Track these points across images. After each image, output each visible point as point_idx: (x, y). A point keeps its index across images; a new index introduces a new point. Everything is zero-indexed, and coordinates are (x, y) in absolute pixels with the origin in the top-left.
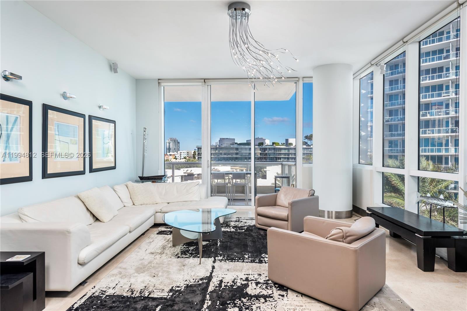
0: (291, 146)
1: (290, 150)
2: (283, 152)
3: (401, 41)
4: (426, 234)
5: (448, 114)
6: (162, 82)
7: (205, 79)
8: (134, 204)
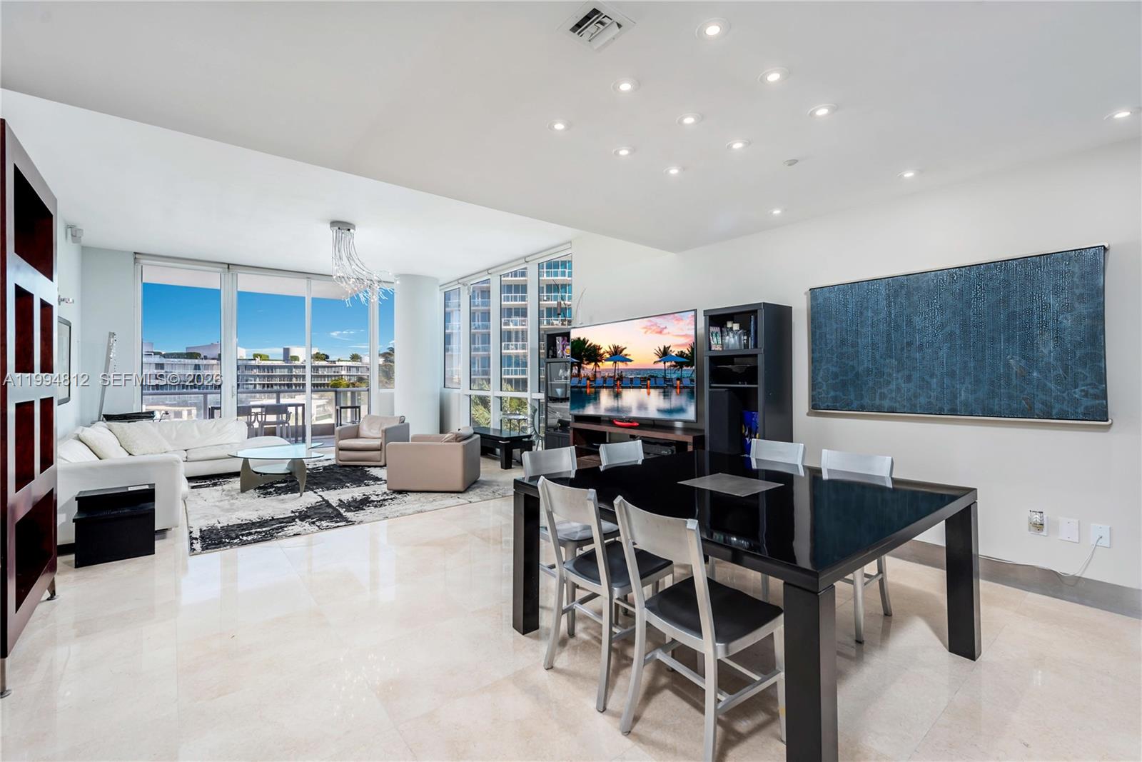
0: (296, 362)
1: (294, 370)
2: (278, 372)
4: (507, 439)
6: (143, 259)
7: (229, 265)
8: (130, 454)
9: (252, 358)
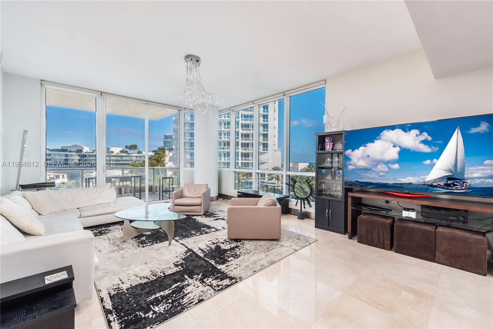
0: (113, 154)
1: (112, 157)
3: (252, 102)
5: (221, 139)
6: (46, 84)
7: (101, 92)
8: (40, 214)
9: (92, 152)
